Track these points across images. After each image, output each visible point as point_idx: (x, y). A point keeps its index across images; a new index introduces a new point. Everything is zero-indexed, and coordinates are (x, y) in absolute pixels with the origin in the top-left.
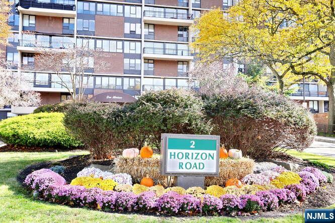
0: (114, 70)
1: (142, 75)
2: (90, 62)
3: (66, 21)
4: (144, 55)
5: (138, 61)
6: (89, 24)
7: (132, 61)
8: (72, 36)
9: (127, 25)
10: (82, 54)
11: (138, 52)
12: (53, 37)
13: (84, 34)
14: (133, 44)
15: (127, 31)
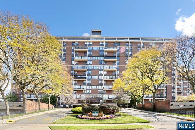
0: (96, 93)
1: (103, 94)
2: (90, 92)
3: (84, 81)
4: (103, 89)
5: (102, 91)
6: (90, 82)
7: (101, 91)
8: (86, 85)
9: (99, 81)
10: (87, 89)
11: (102, 88)
12: (81, 86)
13: (88, 84)
14: (101, 86)
15: (99, 83)
